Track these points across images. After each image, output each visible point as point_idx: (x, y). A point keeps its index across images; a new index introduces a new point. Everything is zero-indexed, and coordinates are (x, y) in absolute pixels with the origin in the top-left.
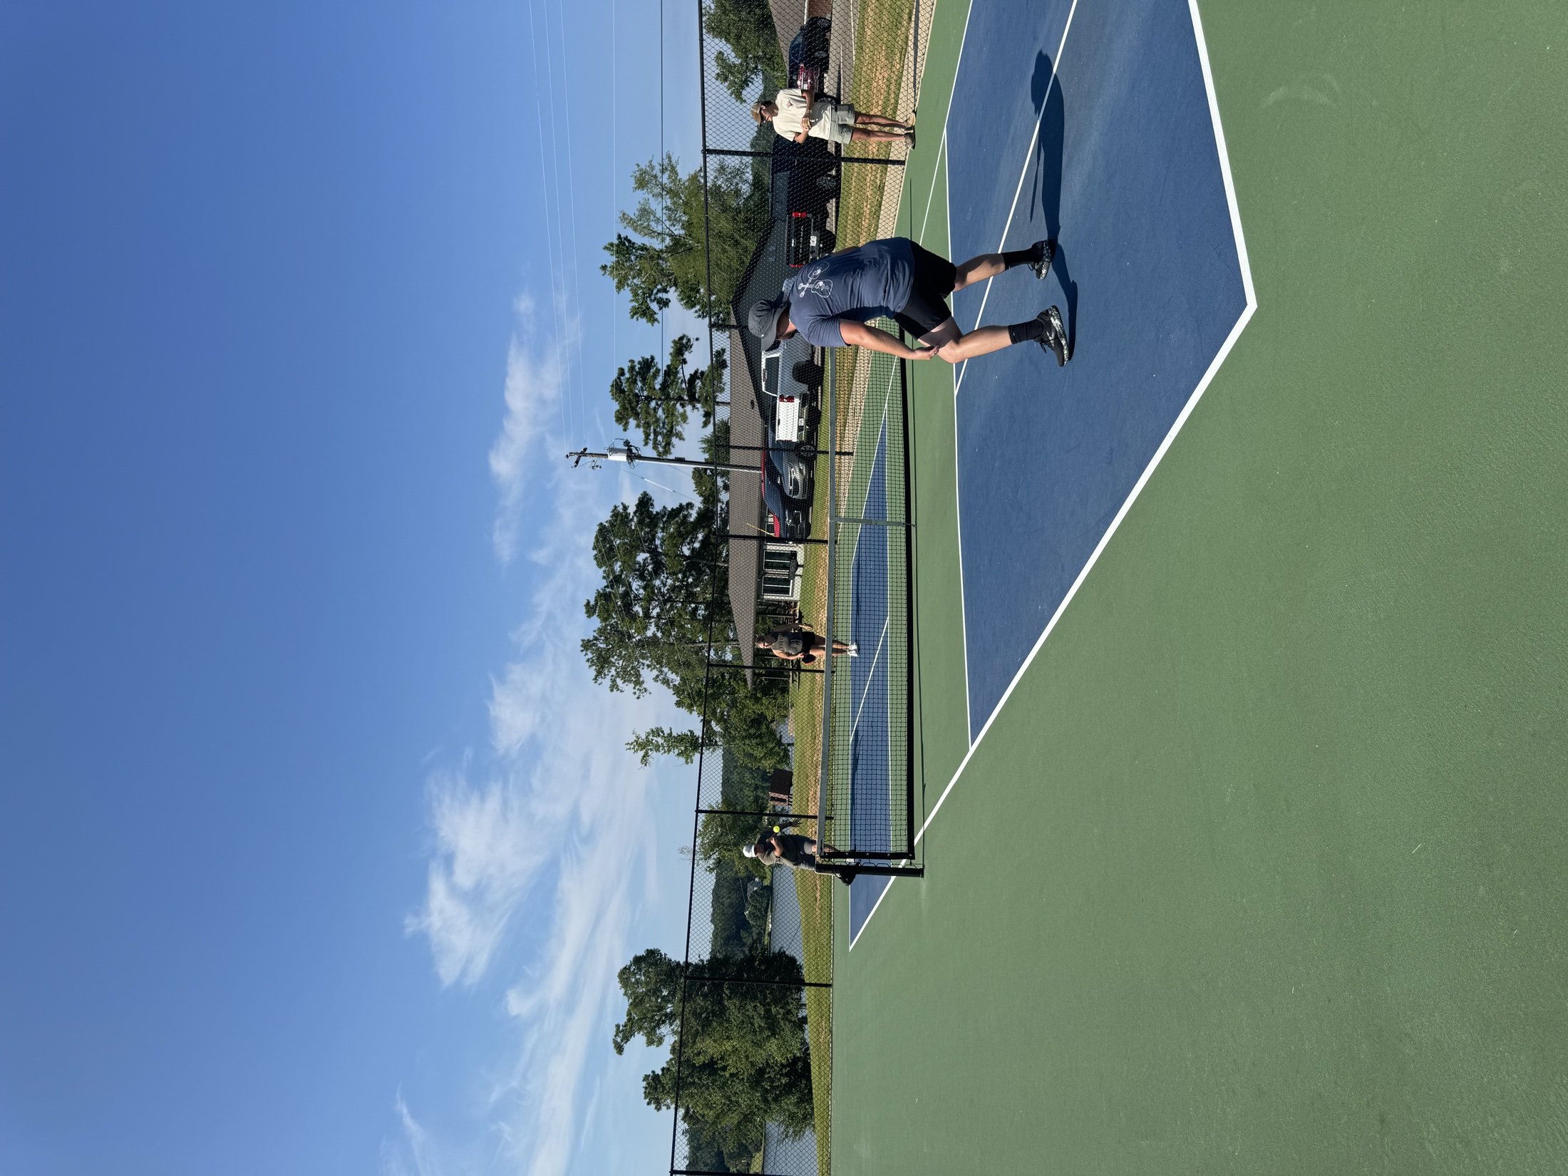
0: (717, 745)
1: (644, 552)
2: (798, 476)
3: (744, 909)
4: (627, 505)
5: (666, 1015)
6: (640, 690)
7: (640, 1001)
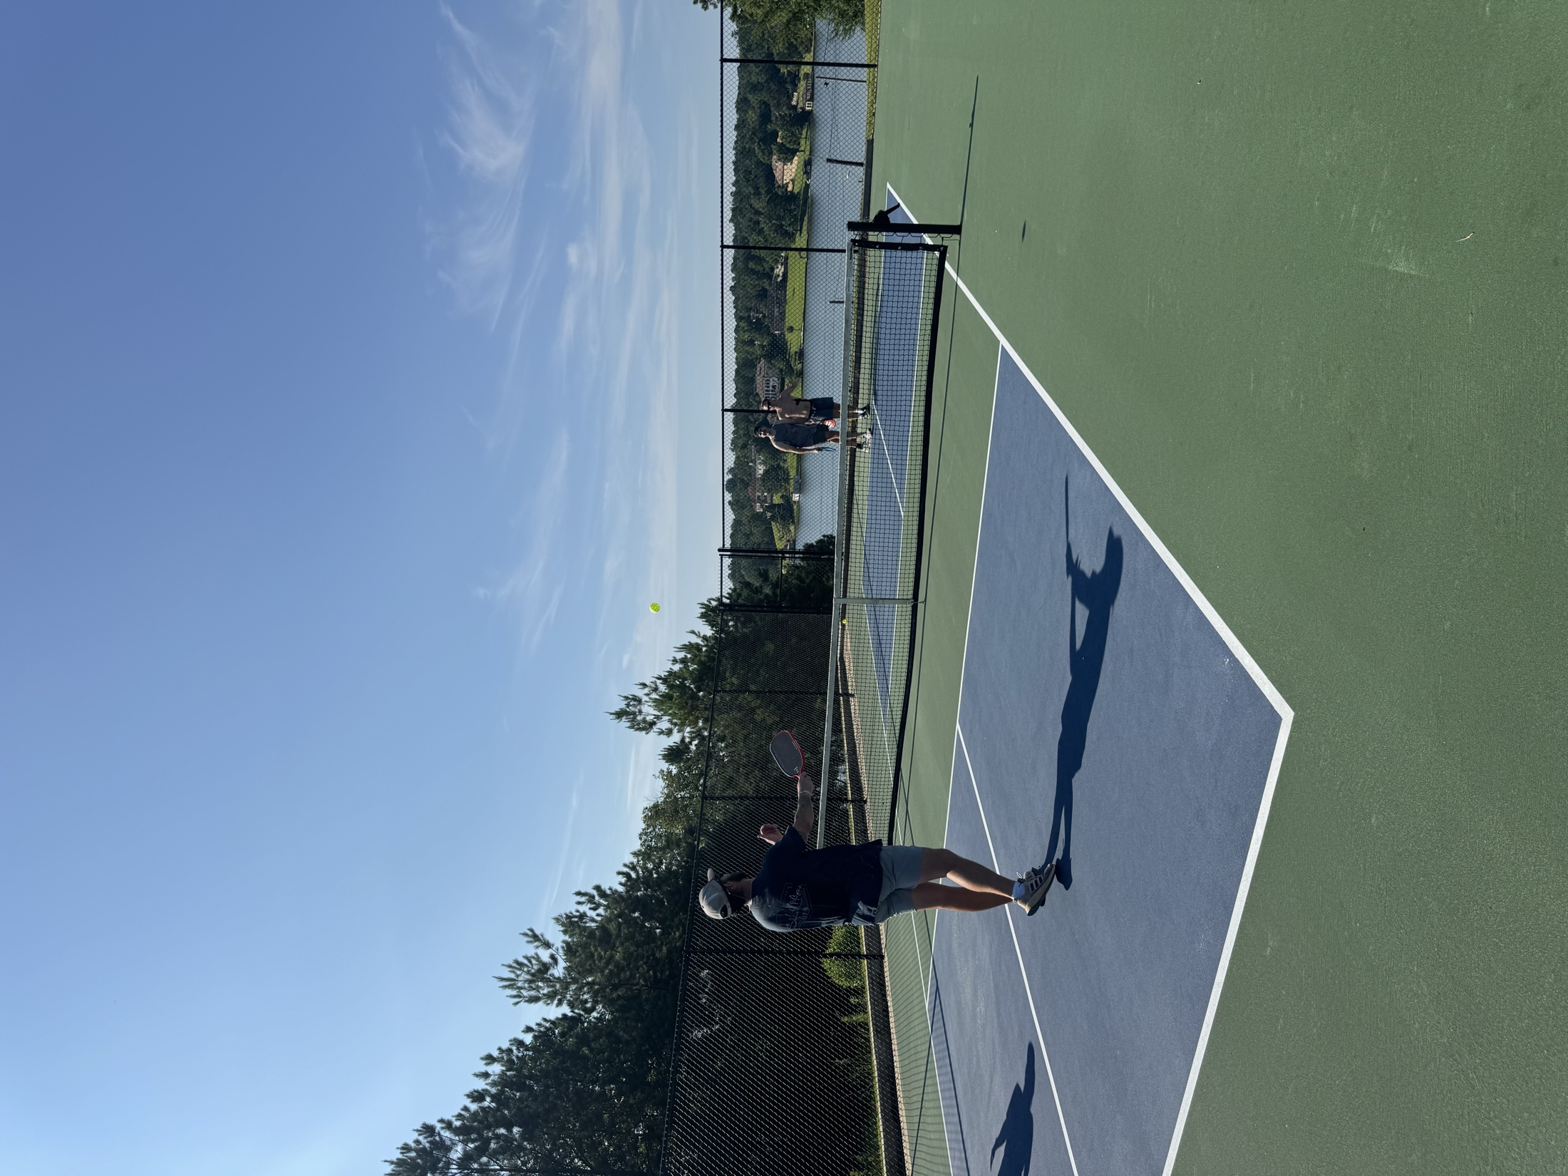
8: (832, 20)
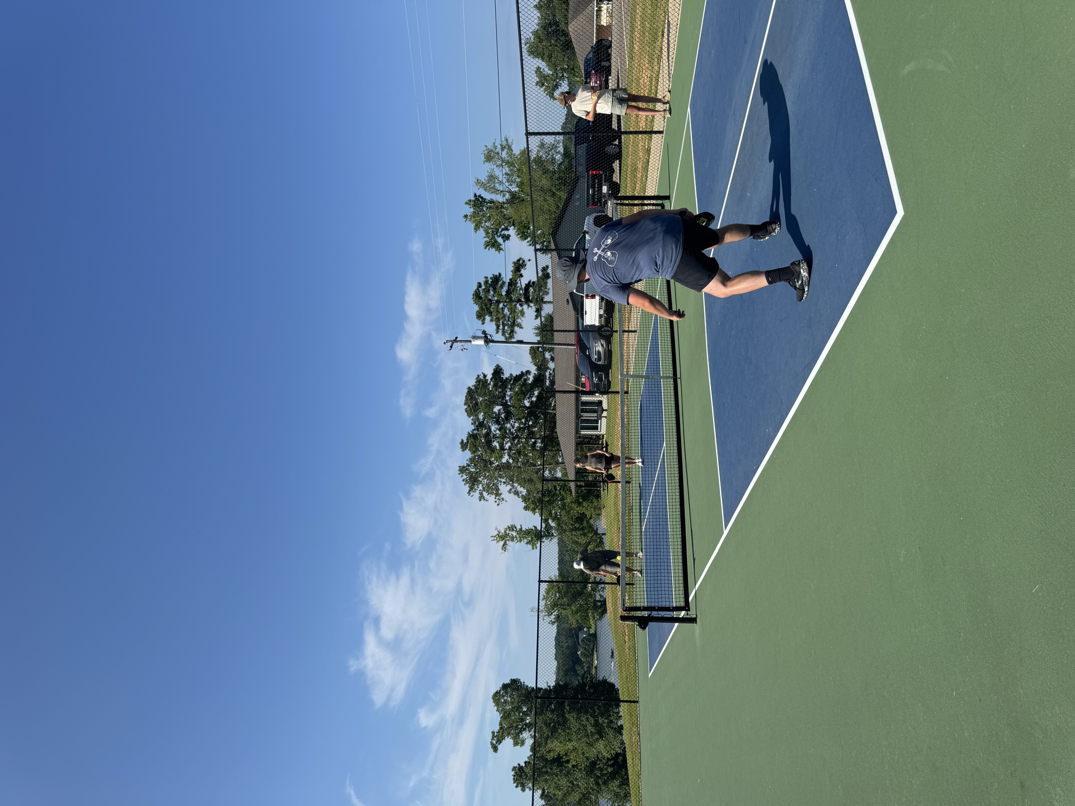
0: (553, 536)
1: (498, 405)
2: (599, 348)
3: (577, 651)
4: (486, 374)
5: (526, 725)
6: (499, 500)
7: (508, 715)
8: (610, 799)
